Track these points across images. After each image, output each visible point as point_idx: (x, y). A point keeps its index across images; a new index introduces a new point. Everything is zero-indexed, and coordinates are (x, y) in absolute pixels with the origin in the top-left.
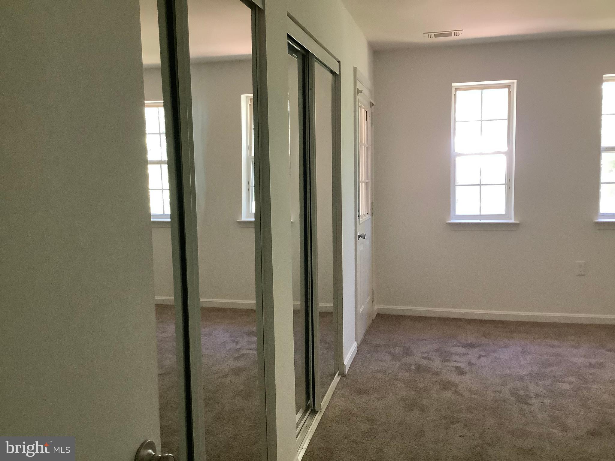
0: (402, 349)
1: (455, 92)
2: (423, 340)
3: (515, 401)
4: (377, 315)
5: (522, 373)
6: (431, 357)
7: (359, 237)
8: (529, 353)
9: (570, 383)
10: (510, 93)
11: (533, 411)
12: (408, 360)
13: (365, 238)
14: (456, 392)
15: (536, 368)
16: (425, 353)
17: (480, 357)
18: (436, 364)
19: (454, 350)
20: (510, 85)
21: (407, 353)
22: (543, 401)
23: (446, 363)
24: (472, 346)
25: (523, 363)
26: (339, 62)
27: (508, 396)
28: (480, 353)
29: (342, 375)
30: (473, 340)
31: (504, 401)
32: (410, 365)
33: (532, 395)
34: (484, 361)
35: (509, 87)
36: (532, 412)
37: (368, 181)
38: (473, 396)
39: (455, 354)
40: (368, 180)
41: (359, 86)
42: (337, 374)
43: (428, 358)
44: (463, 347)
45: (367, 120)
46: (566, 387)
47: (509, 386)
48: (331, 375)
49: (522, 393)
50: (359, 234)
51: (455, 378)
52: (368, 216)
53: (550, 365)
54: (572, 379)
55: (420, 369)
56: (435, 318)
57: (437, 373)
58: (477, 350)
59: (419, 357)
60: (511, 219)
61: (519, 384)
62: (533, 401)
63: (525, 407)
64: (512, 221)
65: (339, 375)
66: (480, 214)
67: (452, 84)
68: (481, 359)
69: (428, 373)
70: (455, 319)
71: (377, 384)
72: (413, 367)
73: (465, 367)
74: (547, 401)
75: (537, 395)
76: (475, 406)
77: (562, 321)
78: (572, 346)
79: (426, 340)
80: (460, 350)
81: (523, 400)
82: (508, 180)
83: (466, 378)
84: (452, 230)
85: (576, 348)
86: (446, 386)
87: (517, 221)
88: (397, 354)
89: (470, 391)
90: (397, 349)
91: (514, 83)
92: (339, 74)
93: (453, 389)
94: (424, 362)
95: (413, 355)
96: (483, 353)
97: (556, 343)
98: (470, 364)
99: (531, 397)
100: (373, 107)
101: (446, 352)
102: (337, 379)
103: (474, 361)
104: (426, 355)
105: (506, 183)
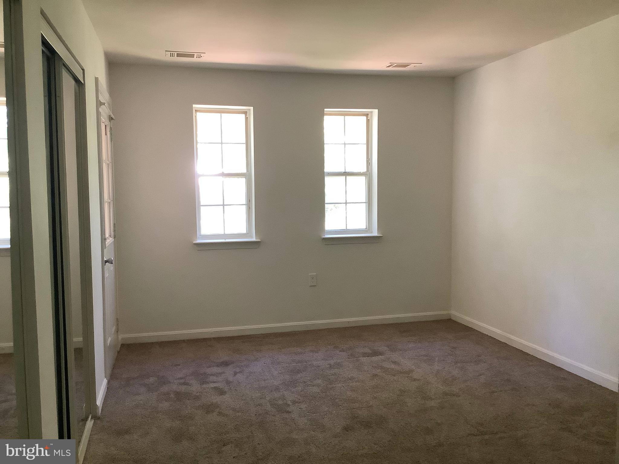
0: (156, 379)
1: (196, 113)
2: (176, 365)
3: (276, 412)
4: (121, 346)
5: (276, 383)
6: (188, 382)
7: (106, 262)
8: (279, 363)
9: (318, 386)
10: (247, 119)
11: (293, 418)
12: (165, 389)
13: (112, 263)
14: (220, 413)
15: (287, 377)
16: (181, 378)
17: (235, 374)
18: (195, 387)
19: (209, 371)
20: (247, 112)
21: (163, 381)
22: (300, 407)
23: (204, 386)
24: (226, 364)
25: (275, 373)
26: (83, 70)
27: (269, 407)
28: (234, 370)
29: (96, 418)
30: (226, 358)
31: (267, 413)
32: (168, 394)
33: (289, 403)
34: (239, 377)
35: (245, 113)
36: (294, 420)
37: (110, 201)
38: (237, 414)
39: (212, 374)
40: (109, 199)
41: (101, 99)
42: (90, 417)
43: (185, 384)
44: (218, 366)
45: (106, 135)
46: (316, 389)
47: (268, 399)
48: (83, 420)
49: (280, 402)
50: (105, 259)
51: (216, 399)
52: (111, 239)
53: (299, 371)
54: (319, 381)
55: (180, 396)
56: (184, 341)
57: (197, 398)
58: (231, 366)
59: (176, 384)
60: (252, 237)
61: (276, 395)
62: (292, 408)
63: (286, 415)
64: (254, 239)
65: (91, 418)
66: (224, 233)
67: (193, 105)
68: (237, 376)
69: (188, 399)
70: (205, 340)
71: (137, 421)
72: (172, 396)
73: (224, 387)
74: (303, 406)
75: (294, 402)
76: (241, 423)
77: (300, 329)
78: (312, 351)
79: (179, 365)
80: (215, 370)
81: (282, 409)
82: (249, 201)
83: (226, 397)
84: (198, 250)
85: (316, 352)
86: (209, 409)
87: (258, 239)
88: (153, 384)
89: (234, 410)
90: (152, 380)
91: (250, 110)
92: (83, 83)
93: (218, 410)
94: (183, 388)
95: (170, 382)
96: (238, 370)
97: (299, 350)
98: (228, 382)
99: (289, 405)
100: (112, 121)
101: (202, 374)
102: (90, 424)
103: (231, 379)
104: (182, 381)
105: (247, 203)
